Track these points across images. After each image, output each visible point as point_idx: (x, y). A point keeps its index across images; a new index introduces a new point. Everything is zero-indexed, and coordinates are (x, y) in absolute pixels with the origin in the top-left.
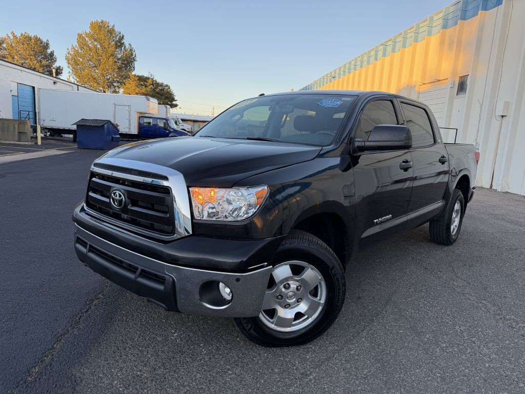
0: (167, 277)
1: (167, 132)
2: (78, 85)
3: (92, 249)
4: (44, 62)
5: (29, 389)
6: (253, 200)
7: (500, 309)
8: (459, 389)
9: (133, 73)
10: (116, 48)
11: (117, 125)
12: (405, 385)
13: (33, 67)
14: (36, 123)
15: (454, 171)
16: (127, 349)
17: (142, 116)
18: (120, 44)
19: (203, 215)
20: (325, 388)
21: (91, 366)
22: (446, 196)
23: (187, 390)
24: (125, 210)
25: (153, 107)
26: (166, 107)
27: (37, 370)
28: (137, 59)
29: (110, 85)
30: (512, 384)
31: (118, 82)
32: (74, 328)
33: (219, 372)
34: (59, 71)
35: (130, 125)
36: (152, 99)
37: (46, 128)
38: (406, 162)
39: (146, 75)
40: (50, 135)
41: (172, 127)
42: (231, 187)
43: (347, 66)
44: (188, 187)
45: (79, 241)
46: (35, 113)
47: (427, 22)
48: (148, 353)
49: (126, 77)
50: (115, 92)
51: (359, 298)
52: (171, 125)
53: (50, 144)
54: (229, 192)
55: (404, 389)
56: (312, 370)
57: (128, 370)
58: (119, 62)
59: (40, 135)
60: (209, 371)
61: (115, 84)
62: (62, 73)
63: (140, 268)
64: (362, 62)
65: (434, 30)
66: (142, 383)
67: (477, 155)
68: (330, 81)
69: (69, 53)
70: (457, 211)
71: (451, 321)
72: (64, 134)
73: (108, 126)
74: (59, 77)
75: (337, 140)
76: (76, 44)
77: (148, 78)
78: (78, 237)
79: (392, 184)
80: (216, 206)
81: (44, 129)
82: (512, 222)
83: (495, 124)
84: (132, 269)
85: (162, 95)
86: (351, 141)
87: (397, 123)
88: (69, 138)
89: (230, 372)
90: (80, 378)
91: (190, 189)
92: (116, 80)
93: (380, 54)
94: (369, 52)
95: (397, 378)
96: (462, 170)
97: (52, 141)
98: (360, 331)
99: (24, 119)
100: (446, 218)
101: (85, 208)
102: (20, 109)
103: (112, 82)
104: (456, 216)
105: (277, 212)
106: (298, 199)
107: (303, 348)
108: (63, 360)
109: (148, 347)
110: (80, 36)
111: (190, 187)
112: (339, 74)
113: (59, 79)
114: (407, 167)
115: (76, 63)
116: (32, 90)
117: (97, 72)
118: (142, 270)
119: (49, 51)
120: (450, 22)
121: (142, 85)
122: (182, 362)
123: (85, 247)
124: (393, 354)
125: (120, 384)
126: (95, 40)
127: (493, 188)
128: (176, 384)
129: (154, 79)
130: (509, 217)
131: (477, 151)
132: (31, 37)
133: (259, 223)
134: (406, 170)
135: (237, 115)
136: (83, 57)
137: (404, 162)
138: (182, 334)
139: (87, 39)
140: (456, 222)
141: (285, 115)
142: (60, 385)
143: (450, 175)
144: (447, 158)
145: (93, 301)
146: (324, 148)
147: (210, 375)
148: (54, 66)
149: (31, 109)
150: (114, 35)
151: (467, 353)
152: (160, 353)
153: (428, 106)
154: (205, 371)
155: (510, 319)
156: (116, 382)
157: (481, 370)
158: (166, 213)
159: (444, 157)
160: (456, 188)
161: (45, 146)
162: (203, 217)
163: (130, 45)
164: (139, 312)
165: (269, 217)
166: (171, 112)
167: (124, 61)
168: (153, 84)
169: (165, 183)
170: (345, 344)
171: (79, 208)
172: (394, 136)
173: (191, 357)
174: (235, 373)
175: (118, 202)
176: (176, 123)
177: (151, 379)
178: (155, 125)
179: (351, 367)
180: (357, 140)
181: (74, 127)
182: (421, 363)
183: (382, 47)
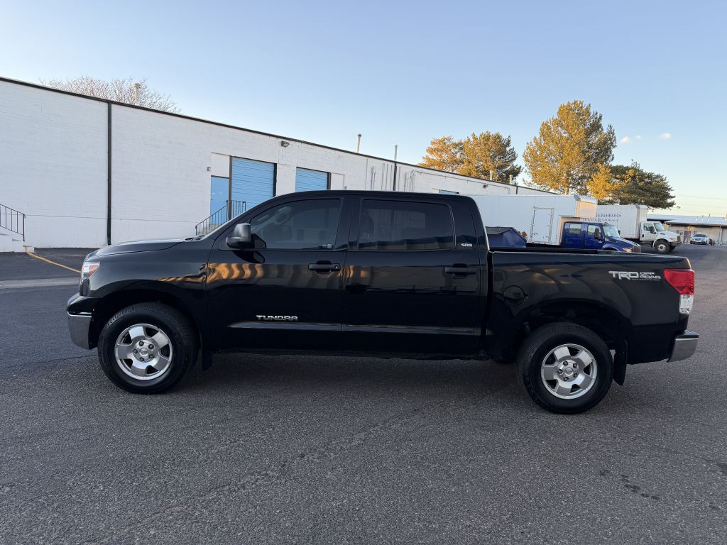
1: (601, 242)
2: (517, 187)
4: (499, 162)
9: (610, 164)
17: (568, 221)
18: (596, 127)
26: (639, 208)
28: (616, 144)
29: (574, 183)
34: (516, 170)
35: (550, 233)
39: (627, 164)
49: (595, 171)
58: (588, 152)
69: (528, 148)
77: (629, 169)
110: (544, 125)
115: (535, 159)
119: (509, 149)
126: (562, 127)
129: (639, 169)
132: (491, 136)
139: (552, 127)
163: (610, 127)
168: (634, 176)
178: (585, 233)
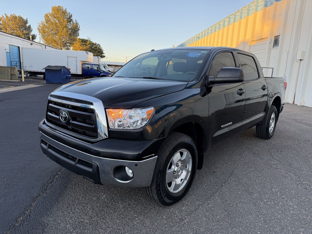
0: (93, 163)
1: (99, 72)
2: (45, 45)
3: (50, 147)
4: (25, 32)
5: (16, 230)
6: (145, 116)
7: (299, 178)
8: (274, 227)
9: (78, 37)
10: (68, 22)
11: (69, 69)
12: (242, 225)
13: (18, 35)
14: (21, 69)
15: (271, 94)
16: (75, 205)
17: (84, 63)
18: (70, 20)
19: (115, 126)
20: (194, 228)
21: (54, 216)
22: (266, 110)
23: (111, 230)
24: (68, 123)
25: (90, 58)
26: (98, 58)
27: (21, 219)
28: (80, 28)
29: (65, 45)
30: (307, 224)
31: (69, 43)
32: (43, 193)
33: (130, 219)
34: (34, 37)
35: (77, 69)
36: (90, 53)
37: (27, 72)
38: (241, 90)
39: (86, 38)
40: (30, 76)
41: (102, 70)
42: (131, 109)
43: (207, 31)
44: (105, 109)
45: (42, 141)
46: (20, 63)
47: (255, 3)
48: (87, 207)
49: (74, 40)
50: (68, 49)
51: (214, 172)
52: (101, 68)
53: (30, 81)
54: (131, 112)
55: (241, 227)
56: (186, 217)
57: (76, 218)
58: (69, 31)
59: (23, 76)
60: (124, 218)
61: (67, 44)
62: (36, 38)
63: (78, 158)
64: (215, 28)
65: (259, 8)
66: (84, 226)
67: (285, 84)
68: (197, 40)
69: (39, 26)
70: (273, 119)
71: (269, 186)
72: (38, 75)
73: (64, 70)
74: (34, 40)
75: (198, 78)
76: (44, 20)
77: (87, 40)
78: (42, 140)
79: (235, 103)
80: (122, 120)
81: (26, 72)
82: (306, 124)
83: (296, 65)
84: (73, 159)
85: (96, 51)
86: (206, 78)
87: (235, 66)
88: (41, 77)
89: (137, 219)
90: (47, 223)
91: (107, 110)
92: (68, 42)
93: (226, 23)
94: (220, 22)
95: (237, 221)
96: (276, 93)
97: (31, 79)
98: (215, 193)
99: (14, 66)
100: (266, 122)
101: (46, 122)
102: (11, 60)
103: (66, 43)
104: (273, 122)
105: (160, 122)
106: (174, 114)
107: (181, 204)
108: (37, 212)
109: (88, 204)
110: (46, 15)
111: (107, 109)
112: (202, 36)
113: (34, 42)
114: (241, 93)
115: (44, 32)
116: (18, 49)
117: (57, 37)
118: (79, 160)
119: (28, 25)
120: (269, 3)
121: (83, 44)
122: (108, 213)
123: (46, 145)
124: (235, 206)
125: (71, 227)
126: (55, 18)
127: (295, 103)
128: (104, 226)
129: (91, 41)
130: (304, 121)
131: (285, 81)
132: (16, 17)
133: (149, 129)
134: (241, 94)
135: (138, 63)
136: (48, 28)
137: (239, 90)
138: (108, 196)
139: (50, 17)
140: (273, 125)
141: (168, 63)
142: (35, 228)
143: (269, 97)
144: (266, 87)
145: (55, 176)
146: (189, 83)
147: (125, 221)
148: (31, 34)
149: (18, 60)
150: (66, 15)
151: (280, 205)
152: (95, 207)
153: (255, 55)
154: (121, 218)
155: (305, 184)
156: (68, 226)
157: (288, 215)
158: (92, 125)
159: (264, 86)
160: (272, 104)
161: (27, 82)
162: (115, 127)
163: (76, 20)
164: (82, 183)
165: (156, 126)
166: (101, 60)
167: (73, 30)
168: (90, 44)
169: (91, 107)
170: (206, 201)
171: (42, 122)
172: (233, 74)
173: (113, 210)
174: (140, 219)
175: (64, 118)
176: (104, 67)
177: (89, 223)
178: (92, 69)
179: (209, 214)
180: (210, 77)
181: (44, 71)
182: (251, 212)
183: (227, 19)
